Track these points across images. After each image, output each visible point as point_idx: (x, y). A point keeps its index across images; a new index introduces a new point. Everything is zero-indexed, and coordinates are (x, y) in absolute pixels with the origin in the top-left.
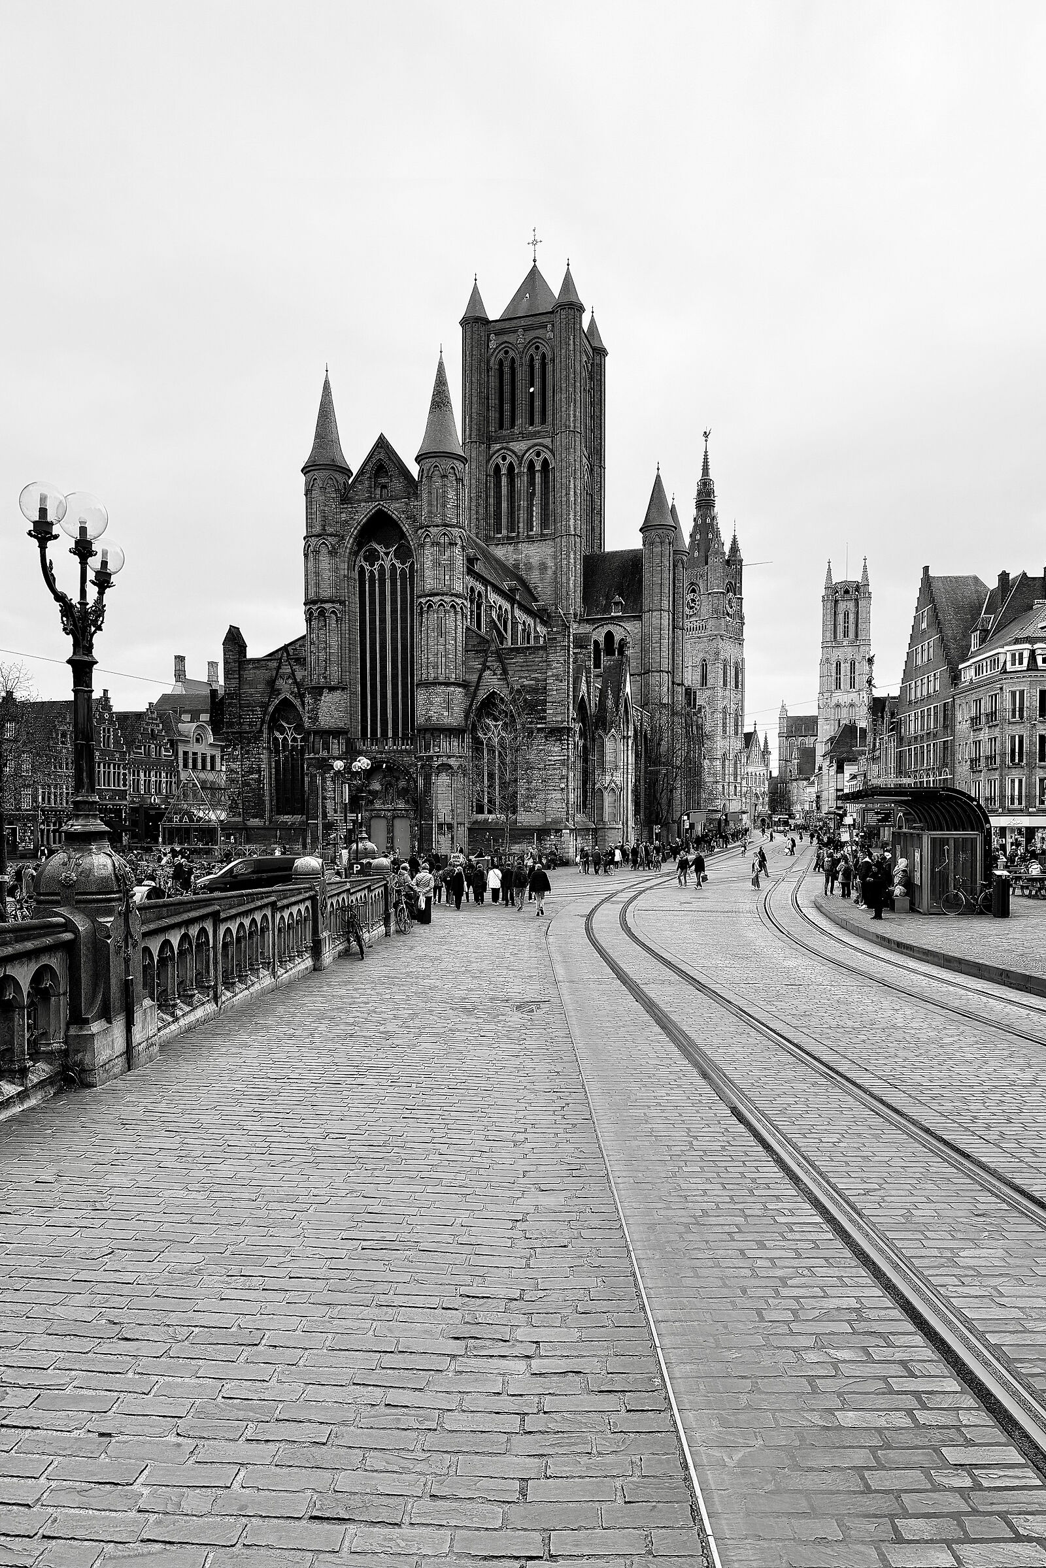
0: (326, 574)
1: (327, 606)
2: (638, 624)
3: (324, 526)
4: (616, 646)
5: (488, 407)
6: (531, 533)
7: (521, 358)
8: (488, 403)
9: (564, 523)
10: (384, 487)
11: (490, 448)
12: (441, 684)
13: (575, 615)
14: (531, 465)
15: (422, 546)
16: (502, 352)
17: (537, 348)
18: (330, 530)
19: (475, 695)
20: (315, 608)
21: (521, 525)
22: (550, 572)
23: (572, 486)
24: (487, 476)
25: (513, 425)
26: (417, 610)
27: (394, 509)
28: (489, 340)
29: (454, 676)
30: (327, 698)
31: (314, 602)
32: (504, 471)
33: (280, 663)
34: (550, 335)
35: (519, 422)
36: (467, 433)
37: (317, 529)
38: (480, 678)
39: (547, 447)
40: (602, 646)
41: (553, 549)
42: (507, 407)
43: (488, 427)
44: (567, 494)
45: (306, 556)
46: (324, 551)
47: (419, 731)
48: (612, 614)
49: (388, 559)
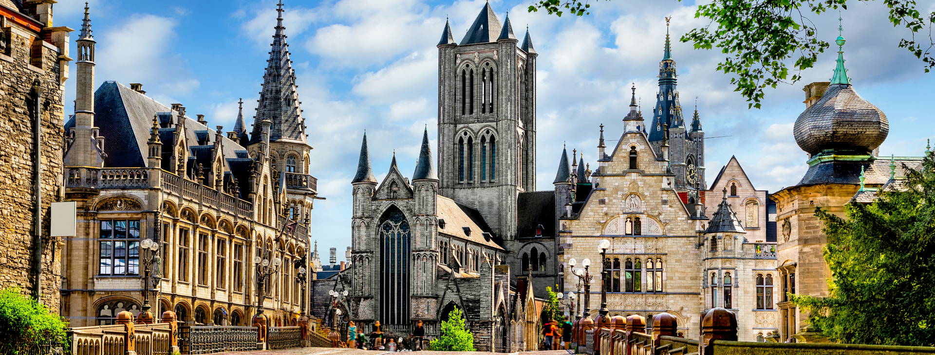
0: (364, 238)
1: (364, 255)
2: (552, 243)
3: (363, 213)
4: (539, 257)
5: (455, 100)
6: (483, 181)
7: (477, 70)
8: (455, 98)
9: (504, 177)
10: (395, 192)
11: (456, 126)
12: (424, 297)
13: (511, 236)
14: (483, 139)
15: (415, 225)
16: (465, 65)
17: (487, 64)
18: (366, 215)
19: (442, 303)
20: (357, 255)
21: (476, 177)
22: (495, 208)
23: (509, 154)
24: (454, 144)
25: (471, 112)
26: (411, 258)
27: (400, 205)
28: (456, 58)
29: (431, 293)
30: (363, 303)
31: (358, 253)
32: (466, 142)
33: (337, 282)
34: (496, 57)
35: (475, 111)
36: (442, 118)
37: (359, 214)
38: (445, 293)
39: (493, 128)
40: (529, 256)
41: (497, 193)
42: (468, 100)
43: (455, 113)
44: (506, 159)
45: (353, 228)
46: (363, 225)
47: (412, 321)
48: (536, 236)
49: (396, 230)
